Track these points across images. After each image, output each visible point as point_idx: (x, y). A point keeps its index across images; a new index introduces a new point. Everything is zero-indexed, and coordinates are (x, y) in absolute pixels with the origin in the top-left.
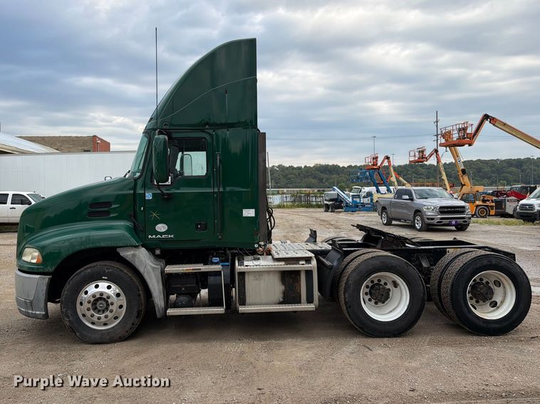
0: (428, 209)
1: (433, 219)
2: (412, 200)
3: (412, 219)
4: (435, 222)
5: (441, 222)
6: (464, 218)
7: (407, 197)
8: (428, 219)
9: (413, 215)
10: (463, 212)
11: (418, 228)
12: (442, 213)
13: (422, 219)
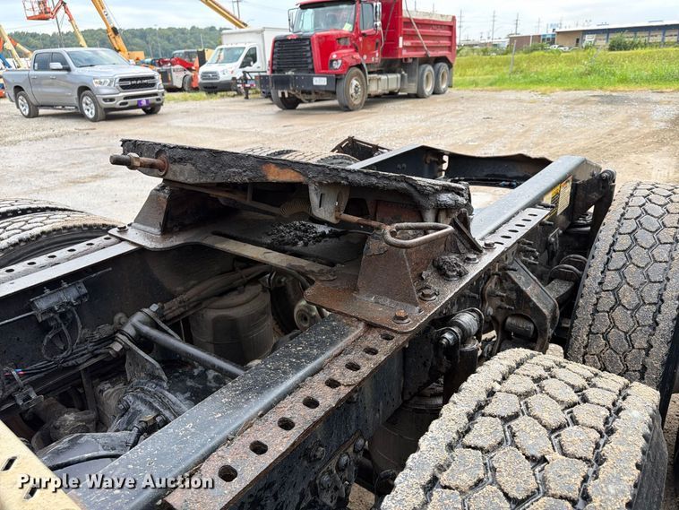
0: (101, 83)
1: (112, 100)
2: (68, 69)
3: (76, 103)
4: (116, 104)
5: (126, 103)
6: (156, 94)
7: (59, 65)
8: (105, 100)
9: (76, 96)
10: (153, 85)
11: (91, 116)
12: (125, 88)
13: (95, 102)
